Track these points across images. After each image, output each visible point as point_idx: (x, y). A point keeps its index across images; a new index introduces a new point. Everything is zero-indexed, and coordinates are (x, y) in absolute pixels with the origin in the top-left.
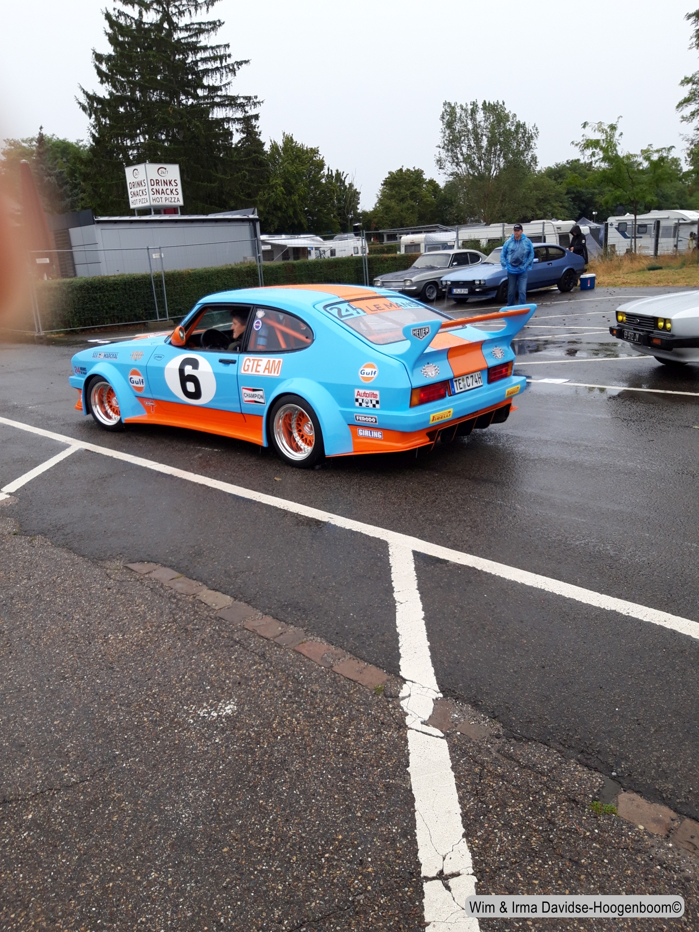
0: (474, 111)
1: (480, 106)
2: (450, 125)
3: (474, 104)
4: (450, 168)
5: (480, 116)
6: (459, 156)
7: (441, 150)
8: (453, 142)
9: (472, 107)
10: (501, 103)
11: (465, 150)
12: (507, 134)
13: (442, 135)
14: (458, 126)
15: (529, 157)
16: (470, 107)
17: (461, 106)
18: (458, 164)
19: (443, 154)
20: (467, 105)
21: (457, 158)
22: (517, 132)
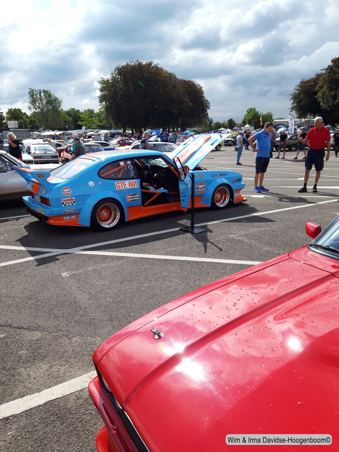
0: (40, 93)
1: (42, 91)
2: (32, 96)
3: (40, 91)
4: (33, 110)
5: (42, 94)
6: (36, 106)
7: (29, 104)
8: (33, 102)
9: (39, 91)
10: (49, 91)
11: (38, 104)
12: (52, 101)
13: (29, 98)
14: (35, 97)
15: (60, 109)
16: (38, 91)
17: (35, 90)
18: (36, 109)
19: (30, 105)
20: (37, 90)
21: (36, 107)
22: (55, 100)
